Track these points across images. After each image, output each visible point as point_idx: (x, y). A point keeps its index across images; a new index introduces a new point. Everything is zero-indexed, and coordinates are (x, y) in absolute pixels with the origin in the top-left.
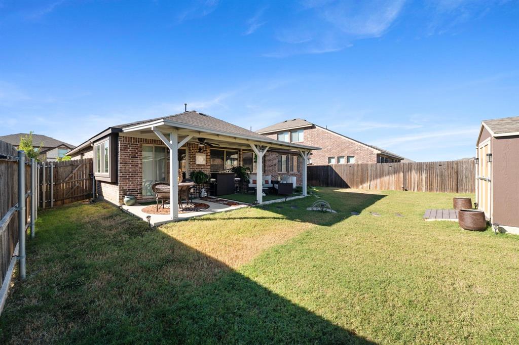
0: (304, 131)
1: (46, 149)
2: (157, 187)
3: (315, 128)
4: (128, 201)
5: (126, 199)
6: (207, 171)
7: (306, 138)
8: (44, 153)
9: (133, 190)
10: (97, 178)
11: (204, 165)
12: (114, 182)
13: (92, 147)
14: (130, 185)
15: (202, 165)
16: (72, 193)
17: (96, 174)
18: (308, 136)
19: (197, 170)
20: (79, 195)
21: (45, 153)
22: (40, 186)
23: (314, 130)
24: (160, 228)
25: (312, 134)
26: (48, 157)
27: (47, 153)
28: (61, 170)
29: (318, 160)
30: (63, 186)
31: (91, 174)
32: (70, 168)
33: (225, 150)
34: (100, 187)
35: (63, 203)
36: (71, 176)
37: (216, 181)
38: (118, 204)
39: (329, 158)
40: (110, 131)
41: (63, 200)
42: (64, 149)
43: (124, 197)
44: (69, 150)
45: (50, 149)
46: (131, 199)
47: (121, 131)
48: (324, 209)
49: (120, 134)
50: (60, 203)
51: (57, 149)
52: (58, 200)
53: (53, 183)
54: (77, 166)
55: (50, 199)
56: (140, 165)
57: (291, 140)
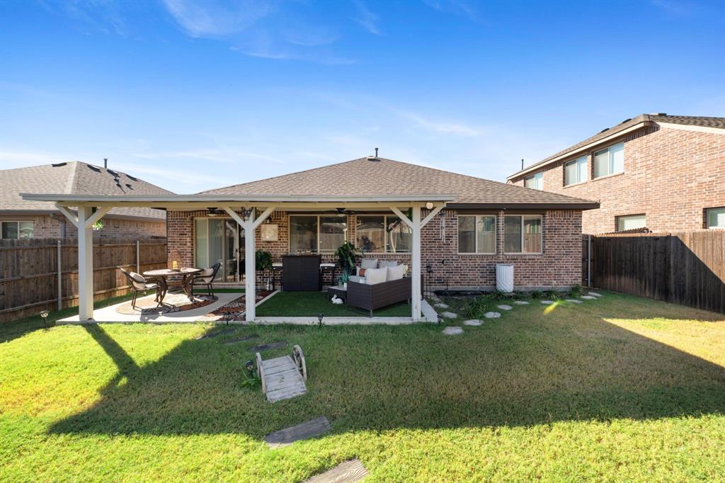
0: (626, 145)
3: (657, 128)
7: (631, 161)
11: (277, 242)
15: (273, 242)
18: (638, 155)
23: (653, 135)
25: (648, 148)
29: (667, 217)
33: (319, 216)
39: (706, 211)
56: (188, 244)
57: (594, 174)
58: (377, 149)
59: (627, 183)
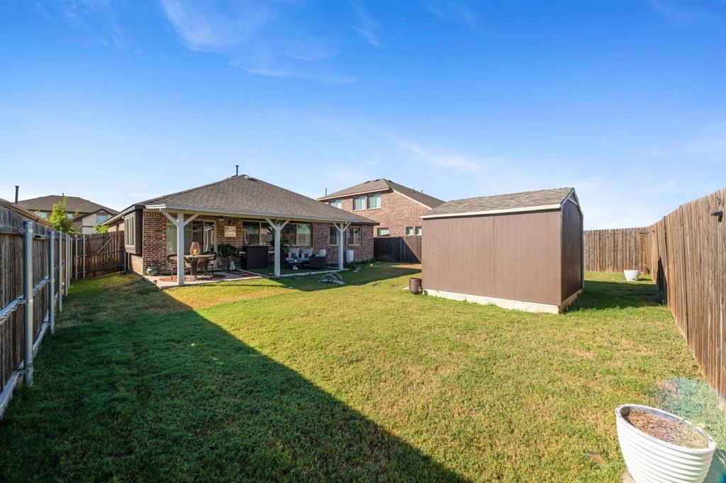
0: (383, 195)
1: (81, 215)
2: (171, 258)
3: (392, 192)
4: (150, 272)
5: (149, 270)
6: (238, 245)
7: (383, 204)
8: (79, 219)
9: (156, 262)
10: (127, 251)
11: (234, 238)
12: (139, 254)
13: (123, 220)
14: (154, 257)
15: (231, 238)
16: (103, 265)
17: (126, 246)
18: (386, 202)
19: (226, 243)
20: (110, 267)
21: (81, 220)
22: (73, 258)
23: (391, 195)
24: (164, 291)
25: (390, 199)
26: (84, 225)
27: (83, 219)
28: (92, 243)
29: (395, 230)
30: (95, 260)
31: (122, 247)
32: (100, 241)
33: (260, 222)
34: (131, 259)
35: (95, 275)
36: (102, 248)
37: (246, 254)
38: (142, 274)
39: (407, 228)
40: (134, 208)
41: (94, 272)
42: (103, 214)
43: (147, 268)
44: (109, 216)
45: (87, 215)
46: (154, 270)
47: (145, 208)
48: (331, 280)
49: (144, 210)
50: (91, 274)
51: (95, 215)
52: (90, 272)
53: (84, 255)
54: (109, 238)
55: (82, 271)
56: (164, 239)
57: (368, 206)
58: (237, 166)
59: (382, 213)
